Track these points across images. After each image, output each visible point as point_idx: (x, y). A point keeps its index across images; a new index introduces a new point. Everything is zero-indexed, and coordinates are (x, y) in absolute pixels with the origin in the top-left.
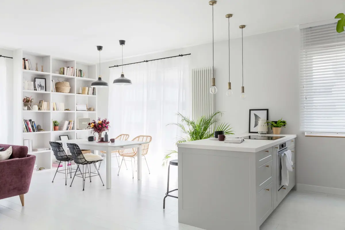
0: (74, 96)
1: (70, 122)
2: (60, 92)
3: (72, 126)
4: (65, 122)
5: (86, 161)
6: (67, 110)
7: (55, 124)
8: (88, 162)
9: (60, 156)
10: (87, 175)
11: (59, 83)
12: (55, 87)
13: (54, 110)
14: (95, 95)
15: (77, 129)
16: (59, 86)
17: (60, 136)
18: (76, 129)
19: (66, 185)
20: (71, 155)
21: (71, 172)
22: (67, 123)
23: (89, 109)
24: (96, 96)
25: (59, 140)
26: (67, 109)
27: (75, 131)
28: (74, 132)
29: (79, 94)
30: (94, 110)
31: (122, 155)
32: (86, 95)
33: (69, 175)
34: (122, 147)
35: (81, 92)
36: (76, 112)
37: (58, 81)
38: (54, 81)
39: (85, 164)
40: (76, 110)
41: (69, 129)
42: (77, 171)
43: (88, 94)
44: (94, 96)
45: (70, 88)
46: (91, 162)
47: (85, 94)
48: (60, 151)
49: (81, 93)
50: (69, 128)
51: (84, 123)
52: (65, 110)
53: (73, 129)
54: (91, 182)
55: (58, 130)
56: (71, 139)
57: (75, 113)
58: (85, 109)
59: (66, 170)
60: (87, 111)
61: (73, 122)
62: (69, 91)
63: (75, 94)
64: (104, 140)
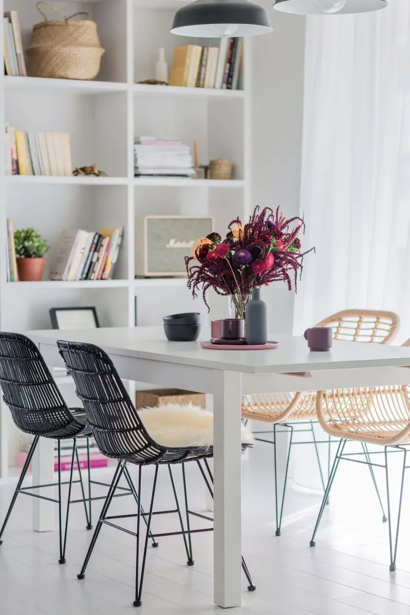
0: (124, 93)
1: (101, 237)
2: (52, 76)
3: (113, 257)
4: (76, 233)
5: (151, 443)
6: (86, 171)
7: (26, 244)
8: (163, 450)
9: (34, 411)
10: (171, 523)
11: (45, 25)
12: (20, 51)
13: (17, 171)
14: (239, 87)
15: (136, 277)
16: (44, 45)
17: (53, 312)
18: (131, 272)
19: (62, 561)
20: (82, 407)
21: (87, 497)
22: (84, 239)
23: (208, 171)
24: (245, 94)
25: (45, 327)
26: (83, 169)
27: (130, 284)
28: (126, 289)
29: (149, 82)
30: (233, 174)
31: (335, 429)
32: (190, 90)
33: (77, 511)
34: (301, 374)
35: (162, 72)
36: (130, 181)
37: (39, 20)
38: (14, 15)
39: (148, 461)
40: (131, 172)
41: (94, 276)
42: (117, 492)
43: (199, 84)
44: (233, 93)
45: (99, 52)
46: (183, 454)
47: (185, 85)
48: (30, 383)
49: (165, 79)
50: (98, 268)
51: (179, 245)
52: (76, 173)
53: (117, 273)
54: (190, 562)
55: (40, 279)
56: (109, 324)
57: (124, 188)
58: (185, 163)
59: (65, 488)
60: (198, 176)
61: (116, 240)
62: (94, 70)
63: (130, 87)
64: (243, 334)
